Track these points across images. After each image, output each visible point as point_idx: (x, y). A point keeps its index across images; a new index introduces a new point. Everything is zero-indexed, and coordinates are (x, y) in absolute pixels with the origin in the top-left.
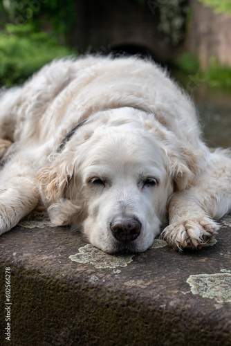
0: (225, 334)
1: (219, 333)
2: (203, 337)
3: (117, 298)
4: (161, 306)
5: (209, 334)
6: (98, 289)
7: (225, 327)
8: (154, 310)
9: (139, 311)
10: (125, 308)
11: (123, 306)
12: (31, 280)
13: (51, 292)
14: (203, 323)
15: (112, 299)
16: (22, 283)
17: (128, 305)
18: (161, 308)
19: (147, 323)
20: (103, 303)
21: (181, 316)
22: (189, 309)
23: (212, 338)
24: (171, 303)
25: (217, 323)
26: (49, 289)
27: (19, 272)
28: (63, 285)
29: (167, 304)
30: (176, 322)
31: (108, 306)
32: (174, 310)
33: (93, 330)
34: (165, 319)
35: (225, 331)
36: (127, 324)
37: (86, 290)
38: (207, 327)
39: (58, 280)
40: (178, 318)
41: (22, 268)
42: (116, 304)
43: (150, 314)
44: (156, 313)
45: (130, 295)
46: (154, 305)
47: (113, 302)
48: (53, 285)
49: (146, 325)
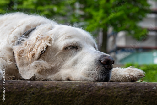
3: (122, 91)
4: (153, 88)
8: (150, 91)
10: (129, 95)
11: (128, 94)
12: (51, 94)
13: (70, 99)
16: (42, 98)
17: (130, 93)
18: (154, 89)
19: (146, 101)
20: (112, 96)
26: (68, 97)
27: (40, 91)
28: (79, 92)
31: (116, 97)
37: (98, 90)
39: (74, 89)
41: (41, 88)
42: (122, 94)
43: (147, 94)
46: (148, 88)
47: (120, 94)
48: (71, 93)
49: (146, 102)
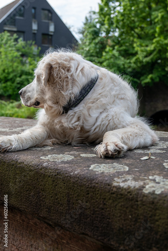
0: (97, 185)
1: (94, 184)
2: (87, 188)
3: (53, 172)
4: (71, 174)
5: (90, 186)
6: (46, 168)
7: (97, 182)
8: (68, 176)
9: (61, 177)
10: (56, 177)
11: (55, 175)
12: (20, 167)
14: (88, 181)
15: (51, 173)
17: (57, 175)
19: (64, 183)
20: (47, 175)
21: (79, 178)
22: (83, 174)
23: (91, 187)
24: (76, 172)
25: (94, 180)
27: (16, 164)
28: (32, 168)
29: (74, 173)
30: (76, 181)
31: (49, 176)
32: (76, 175)
33: (43, 190)
34: (72, 180)
35: (97, 183)
36: (56, 185)
37: (41, 169)
38: (89, 182)
39: (30, 166)
40: (77, 179)
41: (17, 162)
42: (52, 175)
43: (66, 178)
44: (68, 178)
45: (59, 170)
46: (68, 173)
48: (28, 168)
49: (64, 185)
